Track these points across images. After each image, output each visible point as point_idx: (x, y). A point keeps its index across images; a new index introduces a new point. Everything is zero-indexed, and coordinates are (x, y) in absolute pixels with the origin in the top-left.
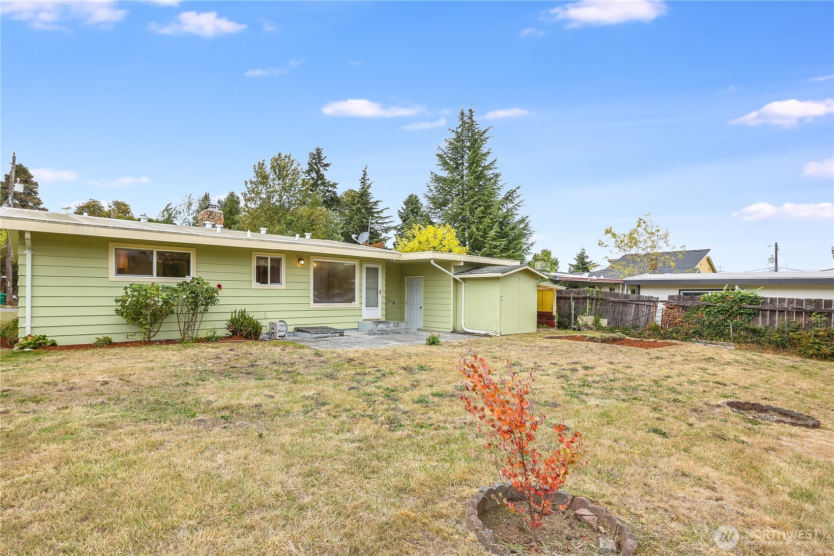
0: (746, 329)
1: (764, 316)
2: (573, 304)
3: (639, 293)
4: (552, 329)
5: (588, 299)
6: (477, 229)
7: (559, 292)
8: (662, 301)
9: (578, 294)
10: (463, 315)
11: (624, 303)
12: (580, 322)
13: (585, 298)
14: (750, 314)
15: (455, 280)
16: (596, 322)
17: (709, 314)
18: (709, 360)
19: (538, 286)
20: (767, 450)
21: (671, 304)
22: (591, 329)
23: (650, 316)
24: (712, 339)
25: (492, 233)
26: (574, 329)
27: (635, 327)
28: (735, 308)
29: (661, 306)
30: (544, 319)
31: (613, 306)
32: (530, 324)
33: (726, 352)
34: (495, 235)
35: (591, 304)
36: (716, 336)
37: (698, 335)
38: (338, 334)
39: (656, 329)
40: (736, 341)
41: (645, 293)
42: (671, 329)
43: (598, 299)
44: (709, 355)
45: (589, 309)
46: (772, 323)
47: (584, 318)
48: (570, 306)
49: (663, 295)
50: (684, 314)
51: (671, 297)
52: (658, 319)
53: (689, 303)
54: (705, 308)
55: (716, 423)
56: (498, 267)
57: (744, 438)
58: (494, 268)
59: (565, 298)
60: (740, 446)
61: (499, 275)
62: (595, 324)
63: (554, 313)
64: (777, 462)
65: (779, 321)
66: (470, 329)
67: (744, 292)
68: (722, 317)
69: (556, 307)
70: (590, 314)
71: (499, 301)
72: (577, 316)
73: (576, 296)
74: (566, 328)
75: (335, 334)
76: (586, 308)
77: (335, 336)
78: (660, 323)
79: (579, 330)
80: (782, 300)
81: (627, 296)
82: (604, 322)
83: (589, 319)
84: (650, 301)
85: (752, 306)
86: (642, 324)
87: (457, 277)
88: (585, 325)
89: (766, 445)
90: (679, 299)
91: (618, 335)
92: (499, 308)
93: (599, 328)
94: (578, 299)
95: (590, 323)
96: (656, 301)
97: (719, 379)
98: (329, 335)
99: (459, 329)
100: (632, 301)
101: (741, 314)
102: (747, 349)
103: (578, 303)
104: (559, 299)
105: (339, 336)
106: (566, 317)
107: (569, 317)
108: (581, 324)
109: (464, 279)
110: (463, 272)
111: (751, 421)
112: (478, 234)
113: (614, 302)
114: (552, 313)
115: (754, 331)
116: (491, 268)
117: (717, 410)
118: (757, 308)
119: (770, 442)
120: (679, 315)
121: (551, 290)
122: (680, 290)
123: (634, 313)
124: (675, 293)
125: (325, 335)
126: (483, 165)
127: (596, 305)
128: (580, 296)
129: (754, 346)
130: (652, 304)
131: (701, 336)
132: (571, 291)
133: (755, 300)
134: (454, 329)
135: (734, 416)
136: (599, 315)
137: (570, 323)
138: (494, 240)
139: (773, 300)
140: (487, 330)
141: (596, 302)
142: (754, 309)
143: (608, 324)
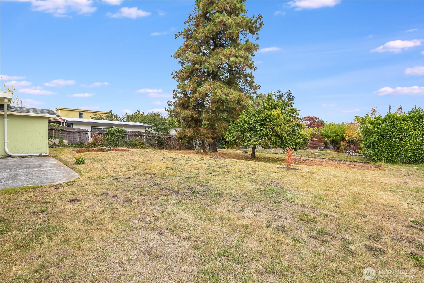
0: (123, 142)
1: (127, 137)
3: (72, 127)
5: (54, 130)
11: (74, 132)
14: (124, 136)
16: (61, 143)
17: (112, 136)
22: (58, 146)
23: (87, 139)
28: (120, 134)
29: (89, 133)
31: (68, 133)
35: (55, 133)
36: (115, 144)
40: (121, 145)
41: (76, 127)
43: (59, 130)
45: (55, 135)
46: (129, 139)
47: (52, 141)
52: (91, 140)
53: (103, 133)
54: (110, 134)
65: (131, 138)
67: (122, 129)
68: (116, 138)
70: (55, 138)
78: (93, 141)
80: (131, 131)
82: (66, 142)
88: (54, 144)
93: (63, 145)
95: (57, 143)
108: (52, 144)
115: (126, 142)
118: (125, 134)
120: (100, 137)
122: (91, 127)
123: (79, 137)
127: (59, 133)
130: (85, 132)
131: (110, 145)
133: (124, 131)
136: (61, 138)
139: (128, 131)
142: (125, 135)
143: (68, 143)
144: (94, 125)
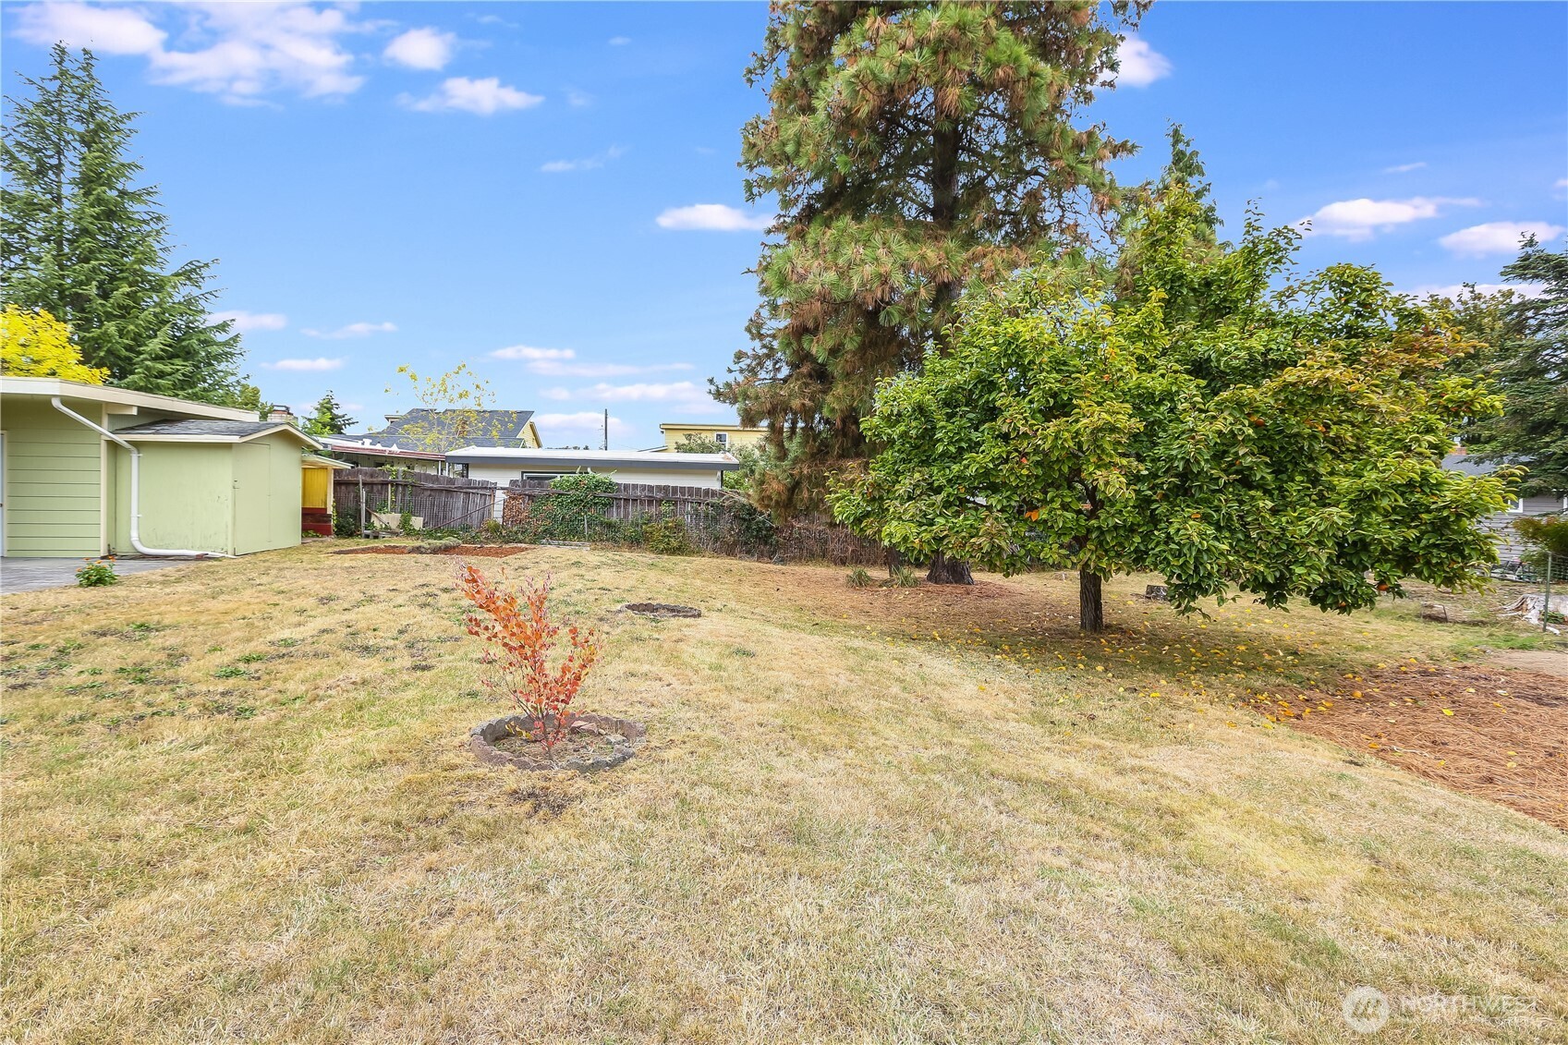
0: (602, 524)
1: (618, 507)
2: (363, 493)
3: (468, 476)
4: (327, 539)
5: (389, 486)
6: (121, 333)
7: (337, 472)
8: (502, 489)
9: (372, 476)
10: (134, 522)
11: (448, 491)
12: (377, 524)
13: (385, 484)
14: (605, 505)
15: (113, 446)
16: (405, 524)
17: (561, 505)
18: (577, 564)
19: (303, 462)
20: (677, 641)
21: (513, 492)
22: (397, 534)
23: (486, 511)
24: (565, 540)
25: (154, 345)
26: (367, 536)
27: (466, 528)
28: (590, 497)
29: (500, 495)
30: (313, 522)
31: (430, 496)
32: (289, 530)
33: (587, 554)
34: (162, 350)
35: (395, 493)
36: (569, 534)
37: (549, 535)
39: (496, 529)
40: (591, 539)
41: (476, 476)
42: (515, 529)
43: (405, 485)
44: (574, 559)
45: (392, 502)
46: (626, 516)
47: (384, 517)
48: (357, 497)
49: (503, 479)
50: (531, 506)
51: (513, 483)
52: (497, 513)
53: (536, 491)
54: (557, 498)
55: (628, 628)
56: (221, 423)
57: (656, 636)
58: (214, 425)
59: (347, 484)
60: (657, 643)
61: (235, 439)
62: (403, 527)
63: (330, 511)
64: (689, 649)
65: (634, 512)
66: (155, 547)
67: (600, 476)
68: (576, 509)
69: (332, 499)
70: (393, 510)
71: (229, 491)
72: (370, 514)
73: (369, 480)
74: (351, 535)
76: (386, 501)
78: (500, 521)
79: (376, 537)
80: (635, 486)
81: (451, 481)
82: (417, 522)
83: (391, 519)
84: (486, 488)
85: (606, 495)
86: (475, 522)
87: (120, 439)
88: (386, 528)
89: (674, 639)
90: (524, 486)
91: (449, 541)
92: (230, 503)
93: (410, 533)
94: (372, 484)
95: (394, 525)
96: (494, 489)
97: (601, 585)
99: (122, 548)
100: (461, 488)
101: (596, 504)
102: (602, 549)
103: (371, 491)
104: (337, 484)
106: (351, 516)
107: (357, 516)
108: (379, 527)
109: (137, 445)
110: (132, 428)
111: (653, 620)
112: (120, 344)
113: (432, 490)
114: (326, 509)
115: (610, 526)
116: (205, 424)
117: (620, 615)
119: (677, 635)
120: (524, 506)
121: (325, 468)
122: (523, 473)
123: (463, 507)
124: (517, 476)
126: (120, 186)
127: (404, 495)
128: (375, 480)
129: (609, 544)
130: (488, 492)
131: (552, 535)
132: (358, 471)
133: (610, 486)
134: (109, 551)
135: (639, 619)
136: (408, 511)
137: (358, 527)
138: (157, 358)
139: (626, 486)
140: (201, 548)
141: (404, 490)
142: (608, 498)
143: (425, 524)
144: (534, 467)
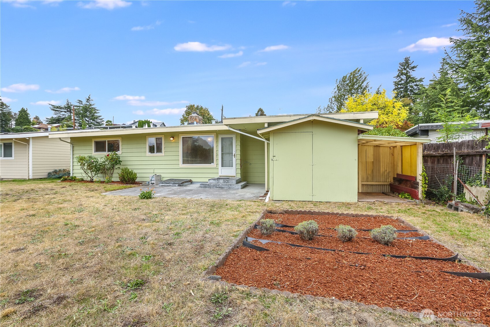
30: (408, 186)
38: (177, 185)
63: (419, 179)
69: (422, 169)
71: (272, 162)
72: (462, 185)
75: (175, 185)
77: (175, 186)
88: (474, 201)
92: (272, 169)
98: (171, 185)
105: (178, 186)
108: (469, 200)
114: (416, 178)
121: (415, 145)
125: (168, 184)
137: (451, 196)
